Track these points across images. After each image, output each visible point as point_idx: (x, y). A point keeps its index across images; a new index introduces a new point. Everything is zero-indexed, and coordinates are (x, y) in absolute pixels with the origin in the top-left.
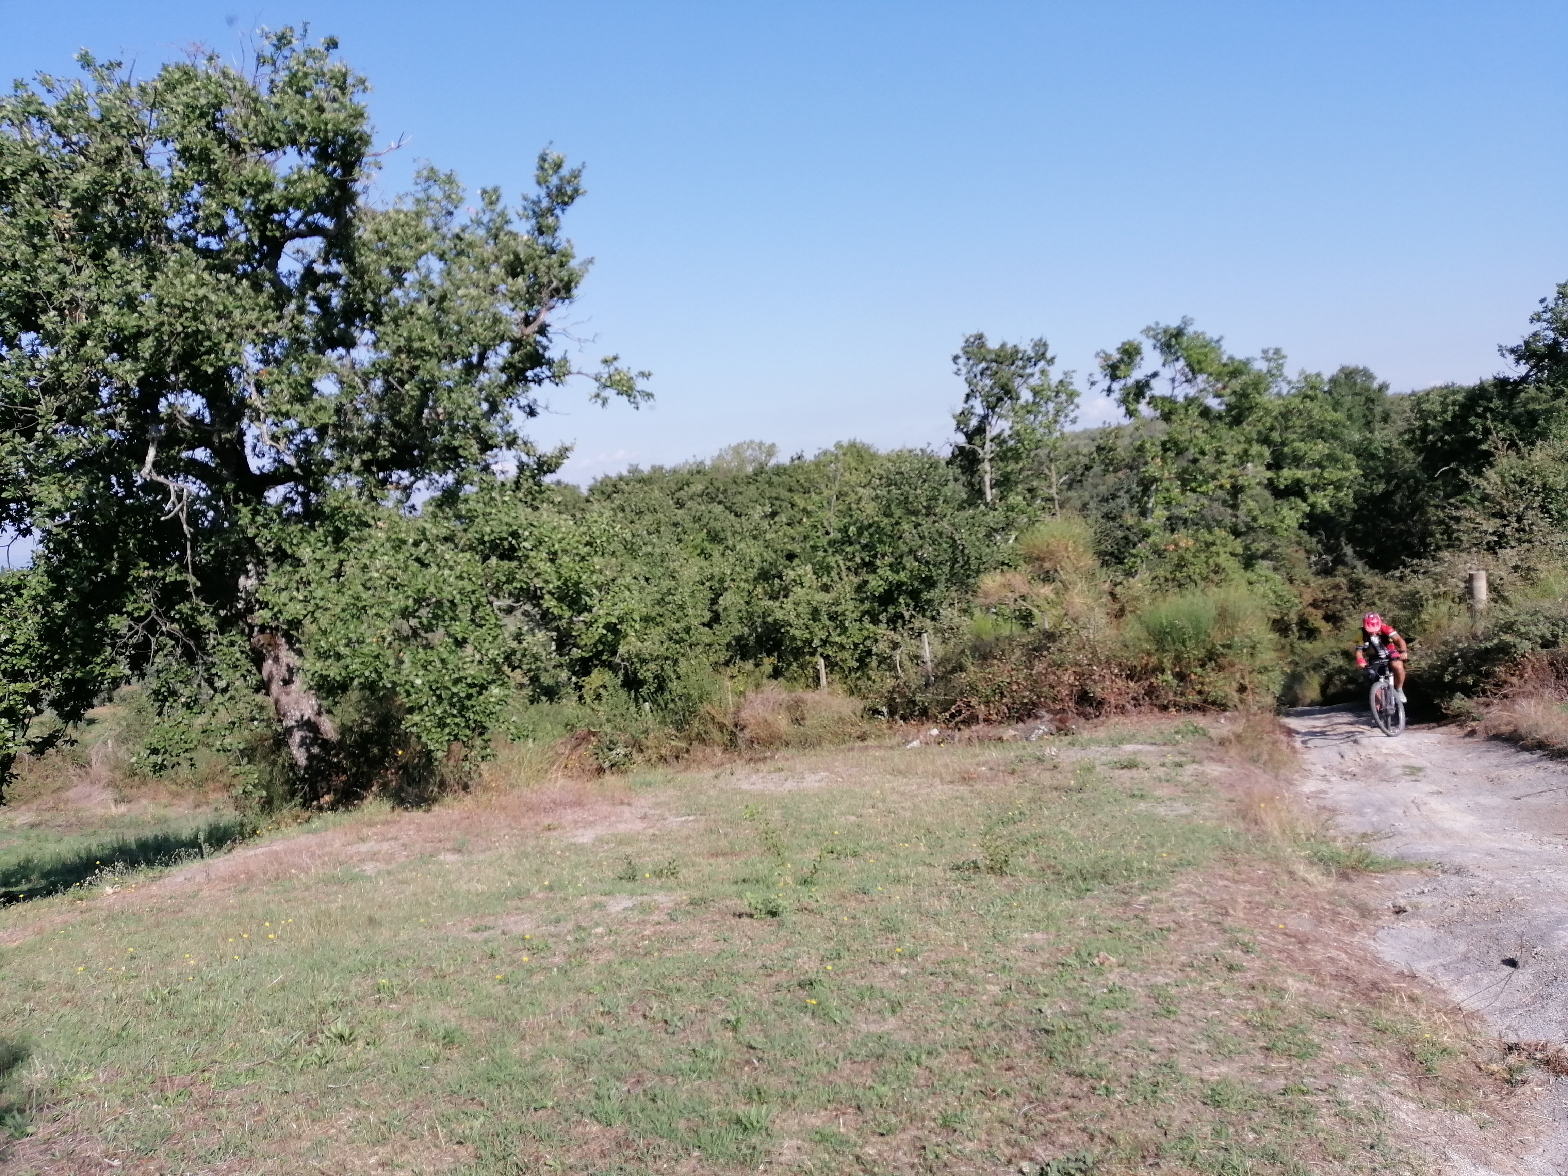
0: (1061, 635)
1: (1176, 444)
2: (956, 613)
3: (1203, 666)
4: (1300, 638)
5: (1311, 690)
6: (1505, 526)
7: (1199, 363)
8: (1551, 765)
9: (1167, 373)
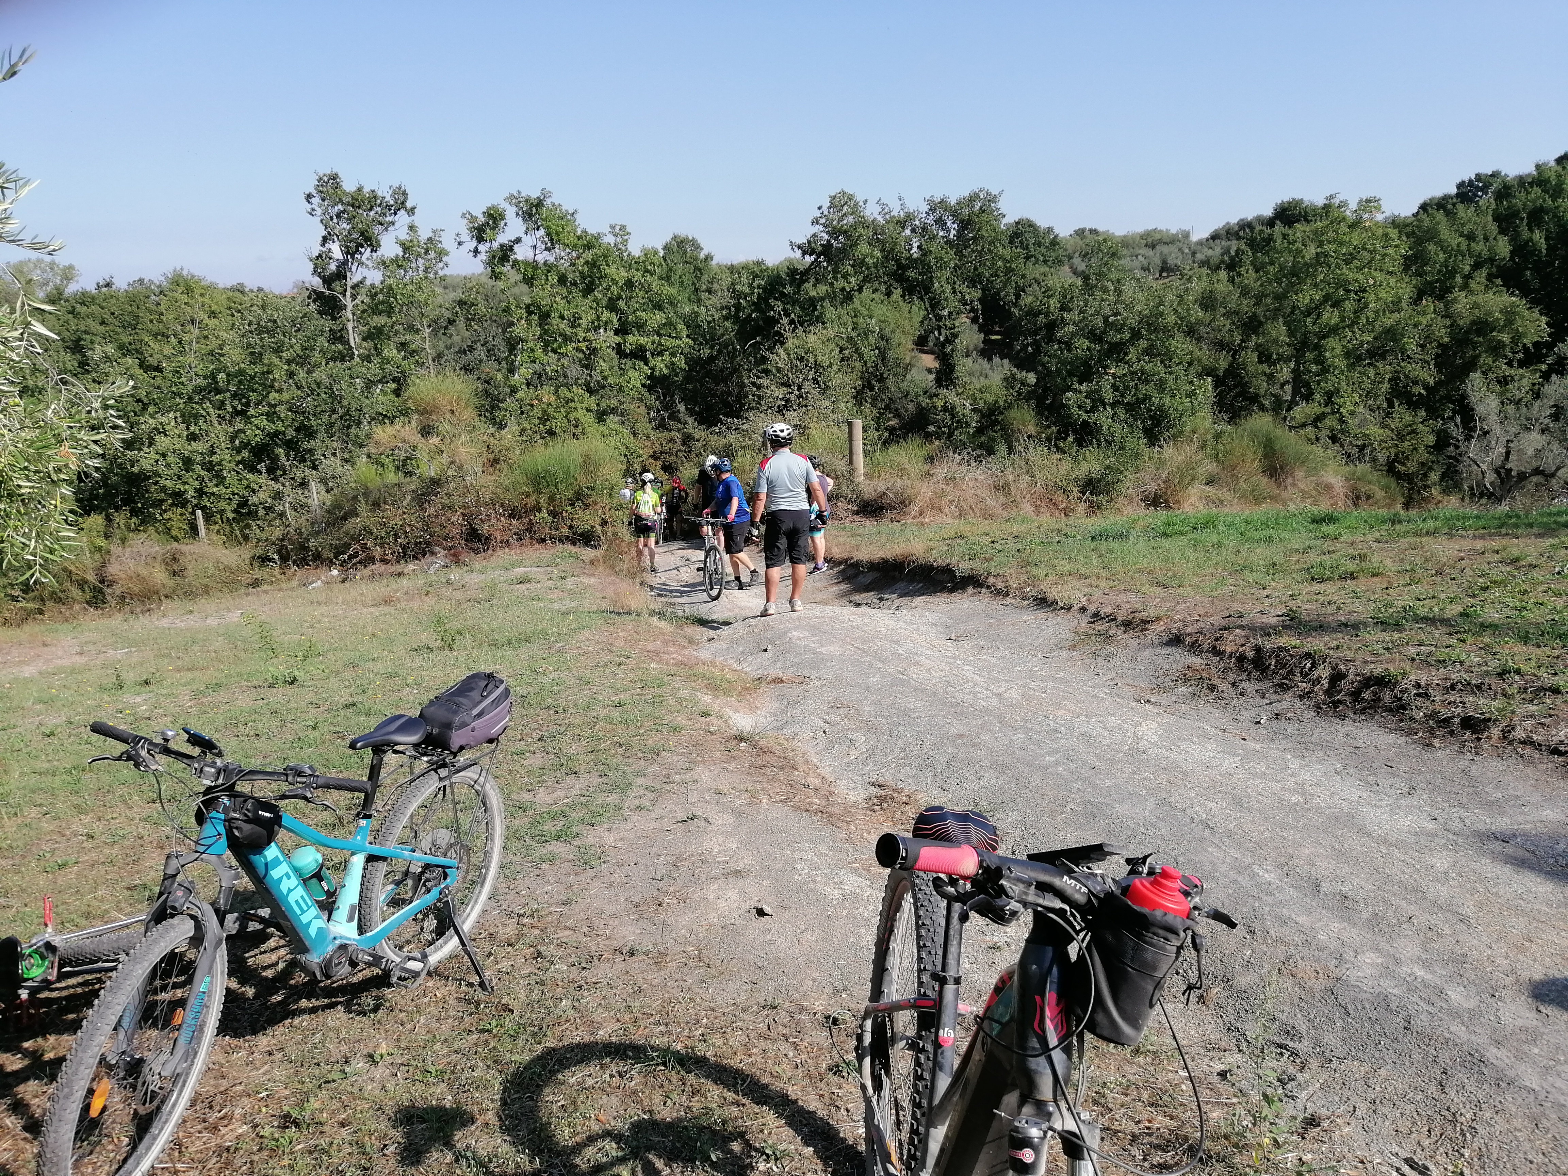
0: (447, 481)
1: (538, 307)
2: (338, 462)
3: (572, 505)
7: (557, 234)
9: (529, 241)
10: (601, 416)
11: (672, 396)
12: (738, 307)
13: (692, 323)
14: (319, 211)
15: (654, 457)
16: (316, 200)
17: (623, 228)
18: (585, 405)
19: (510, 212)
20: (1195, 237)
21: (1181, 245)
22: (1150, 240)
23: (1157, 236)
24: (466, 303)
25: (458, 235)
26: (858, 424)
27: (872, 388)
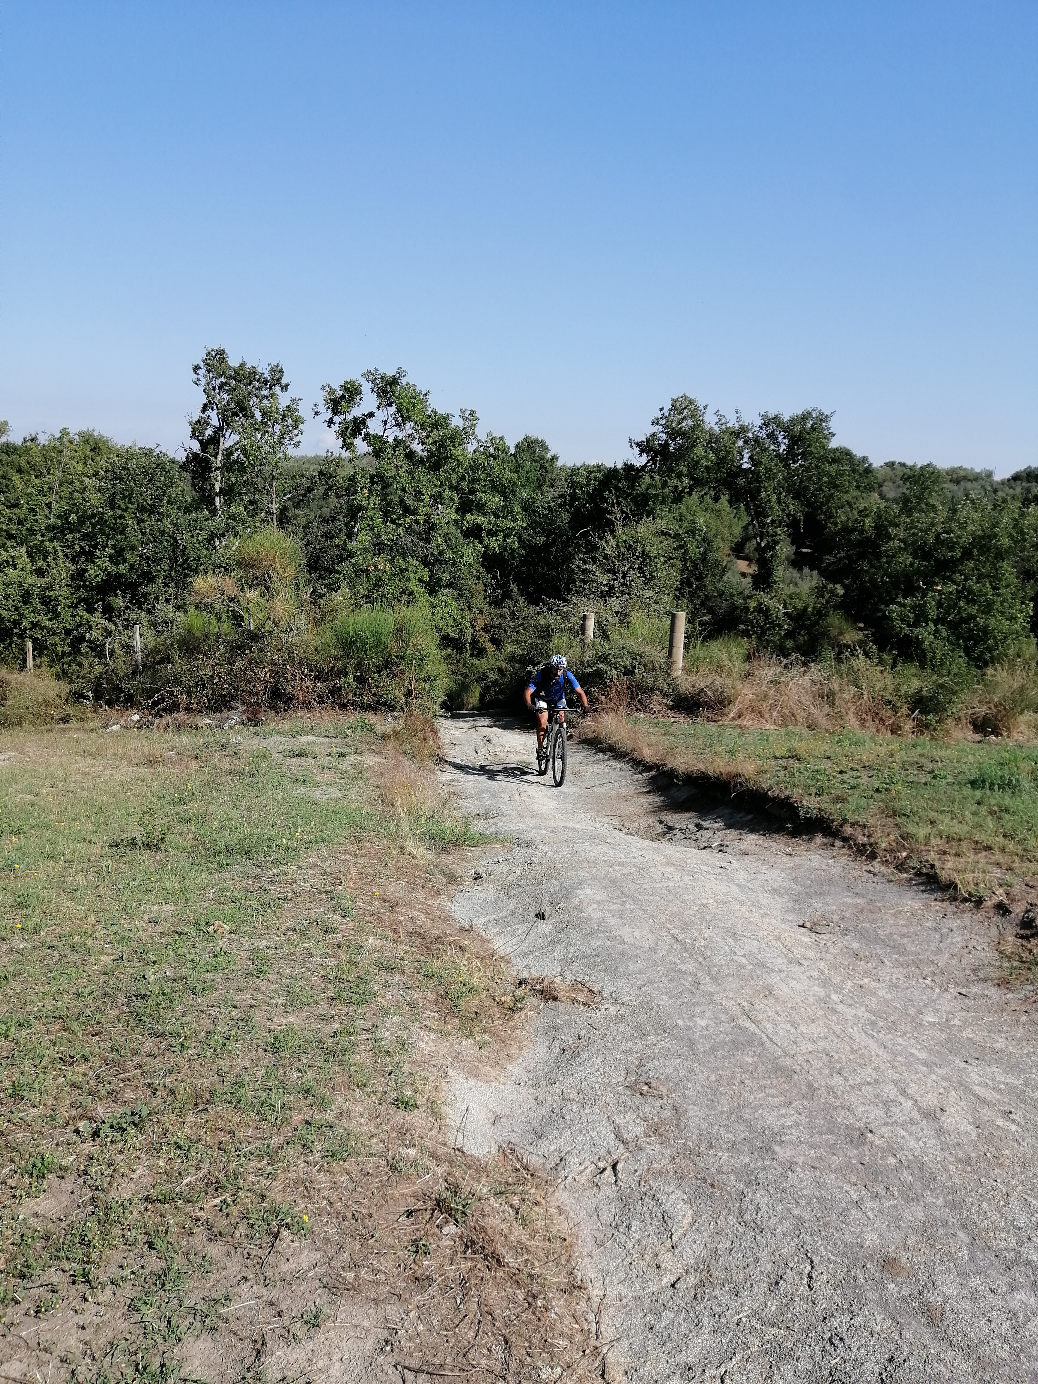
0: (263, 636)
1: (382, 478)
2: (171, 608)
3: (379, 672)
4: (472, 655)
5: (473, 699)
6: (614, 580)
7: (408, 410)
8: (615, 764)
9: (381, 415)
10: (433, 587)
11: (508, 577)
12: (574, 497)
13: (527, 508)
14: (203, 381)
15: (485, 629)
16: (202, 372)
17: (472, 413)
18: (418, 575)
19: (366, 387)
20: (998, 477)
21: (983, 483)
22: (955, 476)
23: (962, 473)
24: (325, 475)
25: (315, 405)
26: (682, 617)
27: (690, 585)
